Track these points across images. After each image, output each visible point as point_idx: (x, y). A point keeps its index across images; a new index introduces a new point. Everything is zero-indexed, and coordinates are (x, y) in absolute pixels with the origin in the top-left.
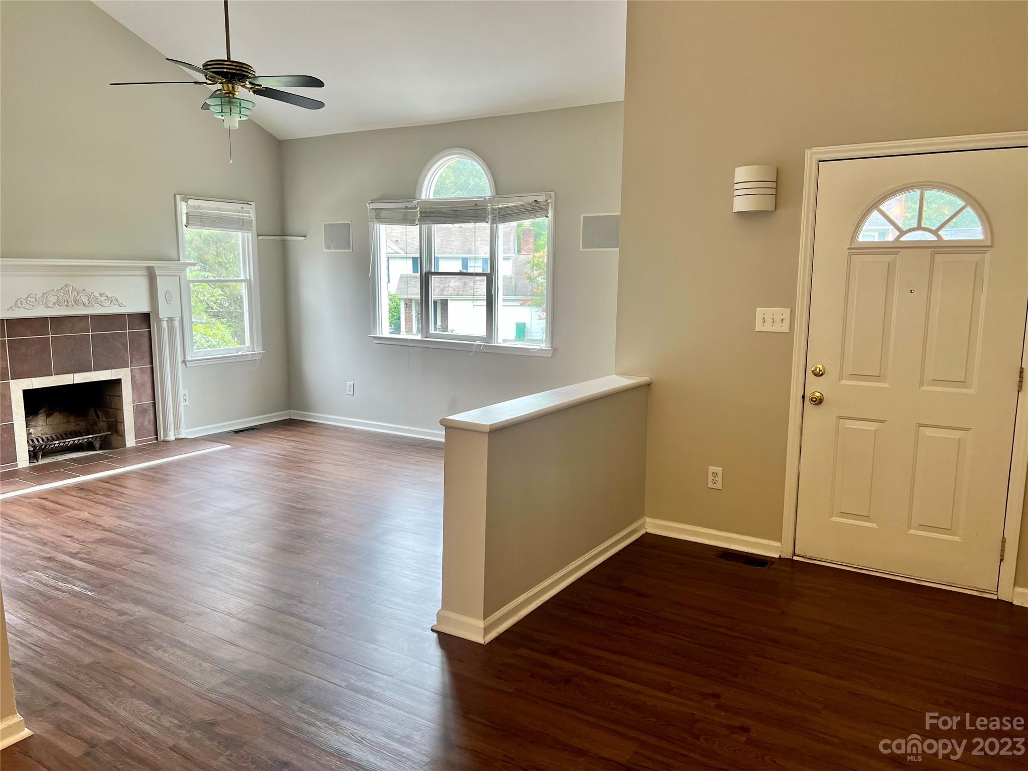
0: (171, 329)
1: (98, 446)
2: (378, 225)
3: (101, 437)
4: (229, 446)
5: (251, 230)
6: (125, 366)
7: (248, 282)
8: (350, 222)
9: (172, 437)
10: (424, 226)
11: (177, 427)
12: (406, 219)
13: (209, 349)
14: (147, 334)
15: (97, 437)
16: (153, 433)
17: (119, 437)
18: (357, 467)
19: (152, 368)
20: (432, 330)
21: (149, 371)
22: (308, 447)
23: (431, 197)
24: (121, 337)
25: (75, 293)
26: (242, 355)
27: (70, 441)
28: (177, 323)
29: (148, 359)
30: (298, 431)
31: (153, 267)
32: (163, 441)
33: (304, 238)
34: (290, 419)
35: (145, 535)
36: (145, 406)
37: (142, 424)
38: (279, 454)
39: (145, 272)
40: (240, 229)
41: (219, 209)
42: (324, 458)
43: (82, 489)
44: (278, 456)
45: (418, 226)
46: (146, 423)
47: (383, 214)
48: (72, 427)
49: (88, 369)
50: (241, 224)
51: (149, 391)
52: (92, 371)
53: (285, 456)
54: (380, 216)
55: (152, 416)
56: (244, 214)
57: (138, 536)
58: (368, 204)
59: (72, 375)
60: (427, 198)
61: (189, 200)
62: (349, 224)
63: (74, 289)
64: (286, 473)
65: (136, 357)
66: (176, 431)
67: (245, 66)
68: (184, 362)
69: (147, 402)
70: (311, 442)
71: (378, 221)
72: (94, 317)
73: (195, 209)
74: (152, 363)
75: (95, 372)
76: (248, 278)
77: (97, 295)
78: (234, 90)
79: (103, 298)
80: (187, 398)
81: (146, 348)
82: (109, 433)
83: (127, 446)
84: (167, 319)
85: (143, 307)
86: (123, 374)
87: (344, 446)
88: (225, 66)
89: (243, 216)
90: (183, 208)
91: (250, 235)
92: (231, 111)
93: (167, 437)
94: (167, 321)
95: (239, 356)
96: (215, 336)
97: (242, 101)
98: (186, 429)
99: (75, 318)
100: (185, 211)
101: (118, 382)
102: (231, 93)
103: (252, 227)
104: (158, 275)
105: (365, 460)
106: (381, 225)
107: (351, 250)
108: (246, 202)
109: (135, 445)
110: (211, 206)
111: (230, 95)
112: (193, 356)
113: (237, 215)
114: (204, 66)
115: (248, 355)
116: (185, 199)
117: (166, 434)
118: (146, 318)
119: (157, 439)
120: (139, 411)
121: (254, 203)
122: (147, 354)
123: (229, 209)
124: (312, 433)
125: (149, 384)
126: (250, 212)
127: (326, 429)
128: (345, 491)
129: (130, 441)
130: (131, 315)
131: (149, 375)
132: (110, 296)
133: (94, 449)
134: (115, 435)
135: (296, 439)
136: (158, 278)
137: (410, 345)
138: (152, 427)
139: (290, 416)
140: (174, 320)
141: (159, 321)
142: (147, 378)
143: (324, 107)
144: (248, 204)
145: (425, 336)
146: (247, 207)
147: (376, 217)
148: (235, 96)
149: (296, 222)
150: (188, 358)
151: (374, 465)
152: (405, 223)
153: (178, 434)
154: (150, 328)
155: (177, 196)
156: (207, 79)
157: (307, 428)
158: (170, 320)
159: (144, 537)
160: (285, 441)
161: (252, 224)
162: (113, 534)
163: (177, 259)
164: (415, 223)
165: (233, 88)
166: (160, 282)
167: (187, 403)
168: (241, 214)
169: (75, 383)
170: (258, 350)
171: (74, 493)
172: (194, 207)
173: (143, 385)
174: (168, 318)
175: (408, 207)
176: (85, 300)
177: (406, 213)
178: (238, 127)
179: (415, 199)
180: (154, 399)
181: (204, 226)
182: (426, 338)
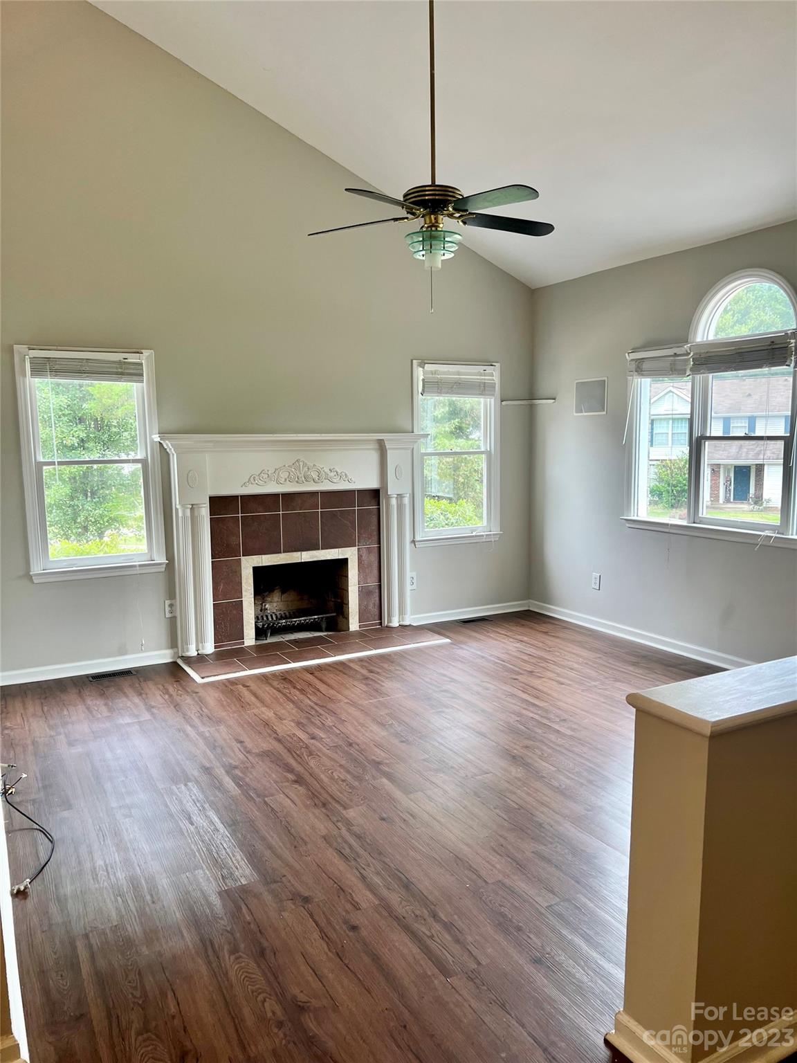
0: (400, 507)
1: (324, 626)
2: (639, 380)
3: (327, 618)
4: (448, 640)
5: (493, 395)
6: (352, 545)
7: (488, 454)
8: (606, 379)
9: (395, 623)
10: (698, 377)
11: (402, 612)
12: (673, 369)
13: (447, 528)
14: (375, 512)
15: (322, 618)
16: (377, 617)
17: (344, 619)
18: (583, 691)
19: (379, 548)
20: (704, 513)
21: (376, 550)
22: (534, 651)
23: (711, 337)
24: (349, 515)
25: (306, 469)
26: (476, 536)
27: (296, 621)
28: (406, 501)
29: (375, 538)
30: (531, 628)
31: (383, 440)
32: (387, 627)
33: (554, 401)
34: (529, 610)
35: (311, 754)
36: (370, 588)
37: (366, 606)
38: (499, 658)
39: (376, 446)
40: (480, 394)
41: (458, 373)
42: (548, 670)
43: (285, 679)
44: (497, 661)
45: (691, 376)
46: (371, 607)
47: (645, 366)
48: (305, 605)
49: (316, 548)
50: (482, 389)
51: (375, 572)
52: (319, 549)
53: (504, 661)
54: (640, 368)
55: (377, 599)
56: (486, 377)
57: (303, 754)
58: (627, 354)
59: (300, 553)
60: (705, 339)
61: (426, 365)
62: (604, 381)
63: (305, 465)
64: (495, 686)
65: (364, 536)
66: (401, 616)
67: (450, 190)
68: (413, 542)
69: (372, 583)
70: (541, 644)
71: (639, 374)
72: (324, 493)
73: (432, 374)
74: (379, 543)
75: (323, 551)
76: (489, 450)
77: (327, 470)
78: (437, 222)
79: (332, 474)
80: (415, 581)
81: (374, 528)
82: (334, 614)
83: (351, 630)
84: (396, 496)
85: (372, 483)
86: (350, 554)
87: (577, 655)
88: (427, 193)
89: (485, 379)
90: (419, 374)
91: (493, 400)
92: (431, 247)
93: (391, 622)
94: (397, 498)
95: (473, 536)
96: (456, 512)
97: (446, 233)
98: (412, 615)
99: (306, 495)
100: (421, 377)
101: (345, 561)
102: (434, 226)
103: (495, 391)
104: (390, 449)
105: (595, 680)
106: (643, 380)
107: (605, 413)
108: (489, 364)
109: (358, 629)
110: (450, 370)
111: (433, 229)
112: (424, 535)
113: (478, 379)
114: (405, 196)
115: (483, 536)
116: (422, 365)
117: (390, 621)
118: (375, 495)
119: (381, 624)
120: (364, 593)
121: (499, 364)
122: (375, 533)
123: (470, 373)
124: (546, 633)
125: (376, 564)
126: (494, 375)
127: (565, 628)
128: (557, 727)
129: (354, 625)
130: (361, 492)
131: (377, 555)
132: (339, 472)
133: (320, 630)
134: (341, 617)
135: (525, 639)
136: (388, 451)
137: (672, 531)
138: (376, 611)
139: (529, 607)
140: (404, 497)
141: (388, 497)
142: (374, 558)
143: (555, 230)
144: (492, 365)
145: (692, 520)
146: (489, 369)
147: (636, 369)
148: (439, 229)
149: (546, 383)
150: (418, 538)
151: (606, 689)
152: (672, 374)
153: (403, 621)
154: (379, 505)
155: (414, 361)
156: (408, 213)
157: (544, 625)
158: (400, 497)
159: (308, 756)
160: (512, 640)
161: (495, 387)
162: (281, 746)
163: (411, 430)
164: (685, 374)
165: (435, 219)
166: (391, 455)
167: (414, 587)
168: (483, 377)
169: (303, 561)
170: (496, 530)
171: (275, 683)
172: (432, 373)
173: (370, 565)
174: (398, 495)
175: (678, 353)
176: (315, 475)
177: (675, 361)
178: (440, 266)
179: (687, 342)
180: (380, 581)
181: (440, 393)
182: (694, 523)
